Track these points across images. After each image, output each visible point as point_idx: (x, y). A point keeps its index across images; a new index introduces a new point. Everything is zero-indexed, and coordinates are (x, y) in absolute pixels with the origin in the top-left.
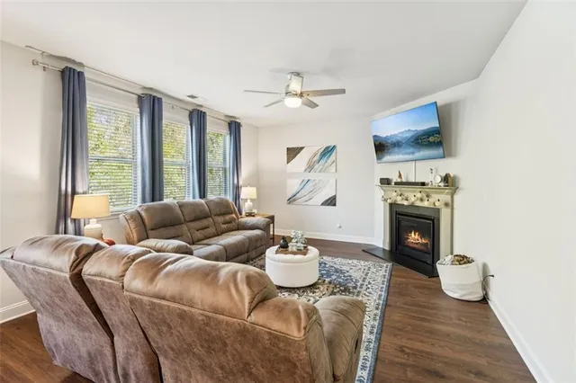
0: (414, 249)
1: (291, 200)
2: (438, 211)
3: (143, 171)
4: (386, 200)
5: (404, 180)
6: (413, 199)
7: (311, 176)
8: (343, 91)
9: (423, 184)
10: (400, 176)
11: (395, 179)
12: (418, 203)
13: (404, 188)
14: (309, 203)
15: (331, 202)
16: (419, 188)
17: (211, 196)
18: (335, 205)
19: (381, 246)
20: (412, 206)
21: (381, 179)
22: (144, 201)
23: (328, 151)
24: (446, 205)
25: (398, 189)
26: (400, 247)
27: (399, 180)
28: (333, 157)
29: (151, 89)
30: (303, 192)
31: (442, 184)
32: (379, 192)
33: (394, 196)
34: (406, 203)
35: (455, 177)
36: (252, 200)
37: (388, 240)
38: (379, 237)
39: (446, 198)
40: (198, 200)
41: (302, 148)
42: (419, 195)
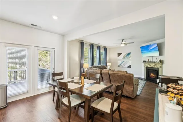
0: (152, 78)
1: (119, 66)
2: (158, 68)
3: (91, 59)
4: (145, 66)
5: (150, 61)
6: (152, 66)
7: (124, 60)
8: (134, 43)
9: (155, 62)
10: (148, 60)
11: (147, 61)
12: (153, 67)
13: (150, 63)
14: (124, 67)
15: (130, 67)
16: (154, 63)
17: (102, 65)
18: (131, 67)
19: (144, 78)
20: (152, 67)
21: (143, 61)
22: (91, 65)
23: (129, 54)
24: (161, 67)
25: (148, 63)
26: (149, 78)
27: (148, 61)
28: (130, 55)
29: (92, 43)
30: (122, 64)
31: (159, 62)
32: (143, 64)
33: (147, 65)
34: (150, 67)
35: (163, 60)
36: (110, 66)
37: (145, 76)
38: (143, 76)
39: (161, 65)
40: (99, 65)
41: (122, 53)
42: (153, 65)
